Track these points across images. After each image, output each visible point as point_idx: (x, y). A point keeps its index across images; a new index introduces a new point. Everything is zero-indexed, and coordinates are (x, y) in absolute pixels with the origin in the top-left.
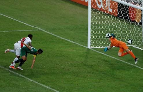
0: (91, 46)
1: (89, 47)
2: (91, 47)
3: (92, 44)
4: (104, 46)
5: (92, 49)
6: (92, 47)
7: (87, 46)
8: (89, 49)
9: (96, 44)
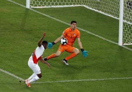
0: (31, 4)
1: (28, 6)
2: (30, 7)
3: (31, 2)
4: (47, 6)
5: (32, 9)
6: (32, 7)
7: (26, 6)
8: (28, 9)
9: (38, 3)
